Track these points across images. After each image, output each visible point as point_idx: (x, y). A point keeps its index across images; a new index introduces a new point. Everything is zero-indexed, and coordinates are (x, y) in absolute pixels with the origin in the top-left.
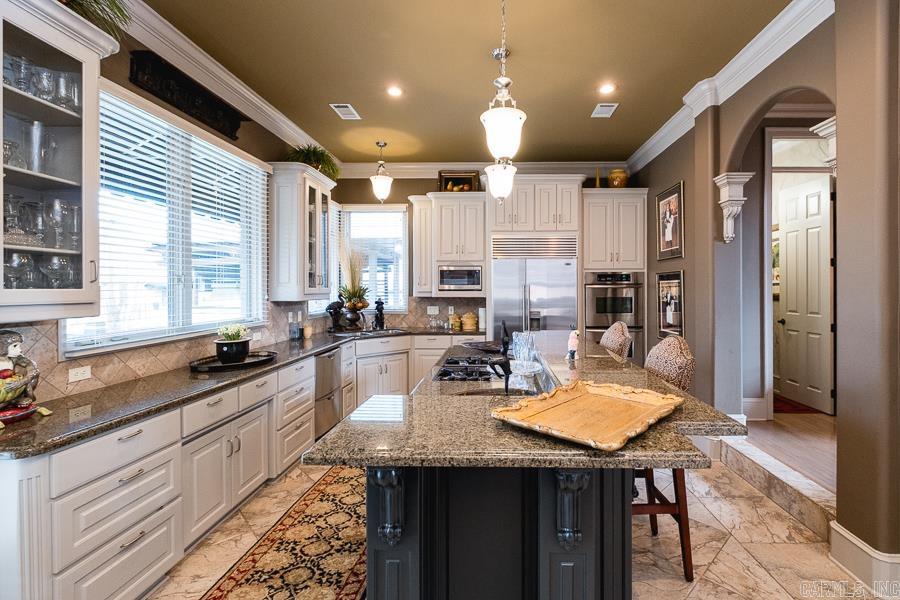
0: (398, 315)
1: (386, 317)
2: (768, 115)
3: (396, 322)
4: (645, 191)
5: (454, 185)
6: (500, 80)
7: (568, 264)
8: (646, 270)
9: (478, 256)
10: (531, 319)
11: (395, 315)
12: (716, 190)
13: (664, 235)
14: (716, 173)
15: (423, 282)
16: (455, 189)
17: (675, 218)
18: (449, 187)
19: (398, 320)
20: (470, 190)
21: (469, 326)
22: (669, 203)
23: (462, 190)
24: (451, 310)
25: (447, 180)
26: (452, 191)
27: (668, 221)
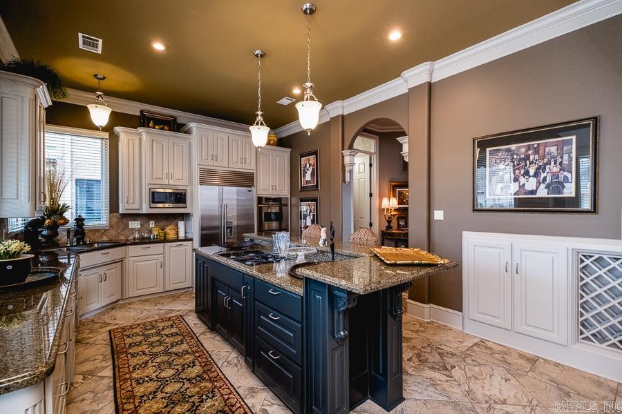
0: (98, 231)
1: (86, 232)
2: (367, 128)
3: (96, 237)
4: (290, 150)
5: (155, 124)
6: (306, 84)
7: (250, 191)
8: (289, 196)
9: (185, 182)
10: (227, 228)
11: (95, 231)
12: (343, 157)
13: (304, 177)
14: (343, 150)
15: (131, 201)
16: (157, 127)
17: (313, 169)
18: (151, 125)
19: (97, 234)
20: (169, 130)
21: (172, 236)
22: (309, 160)
23: (162, 129)
24: (152, 224)
25: (149, 119)
26: (154, 128)
27: (307, 169)
